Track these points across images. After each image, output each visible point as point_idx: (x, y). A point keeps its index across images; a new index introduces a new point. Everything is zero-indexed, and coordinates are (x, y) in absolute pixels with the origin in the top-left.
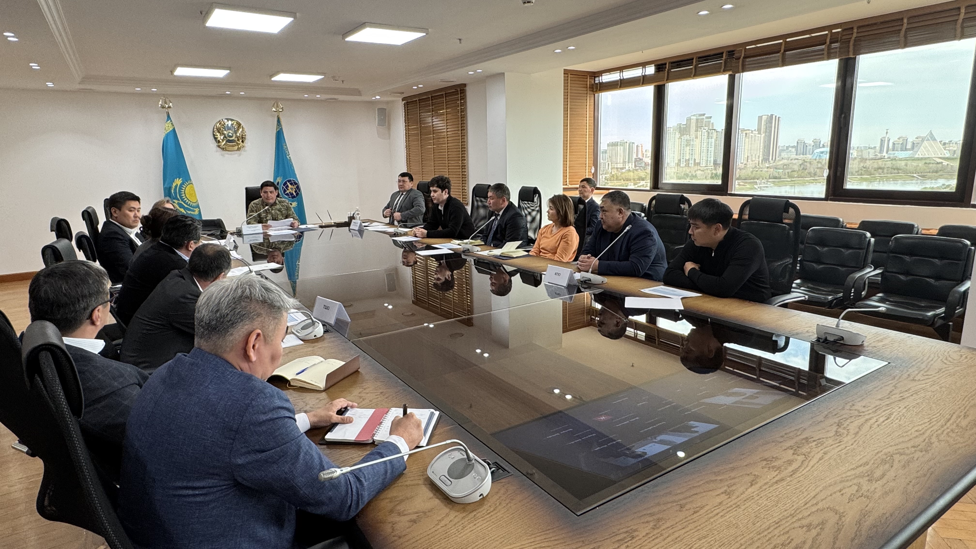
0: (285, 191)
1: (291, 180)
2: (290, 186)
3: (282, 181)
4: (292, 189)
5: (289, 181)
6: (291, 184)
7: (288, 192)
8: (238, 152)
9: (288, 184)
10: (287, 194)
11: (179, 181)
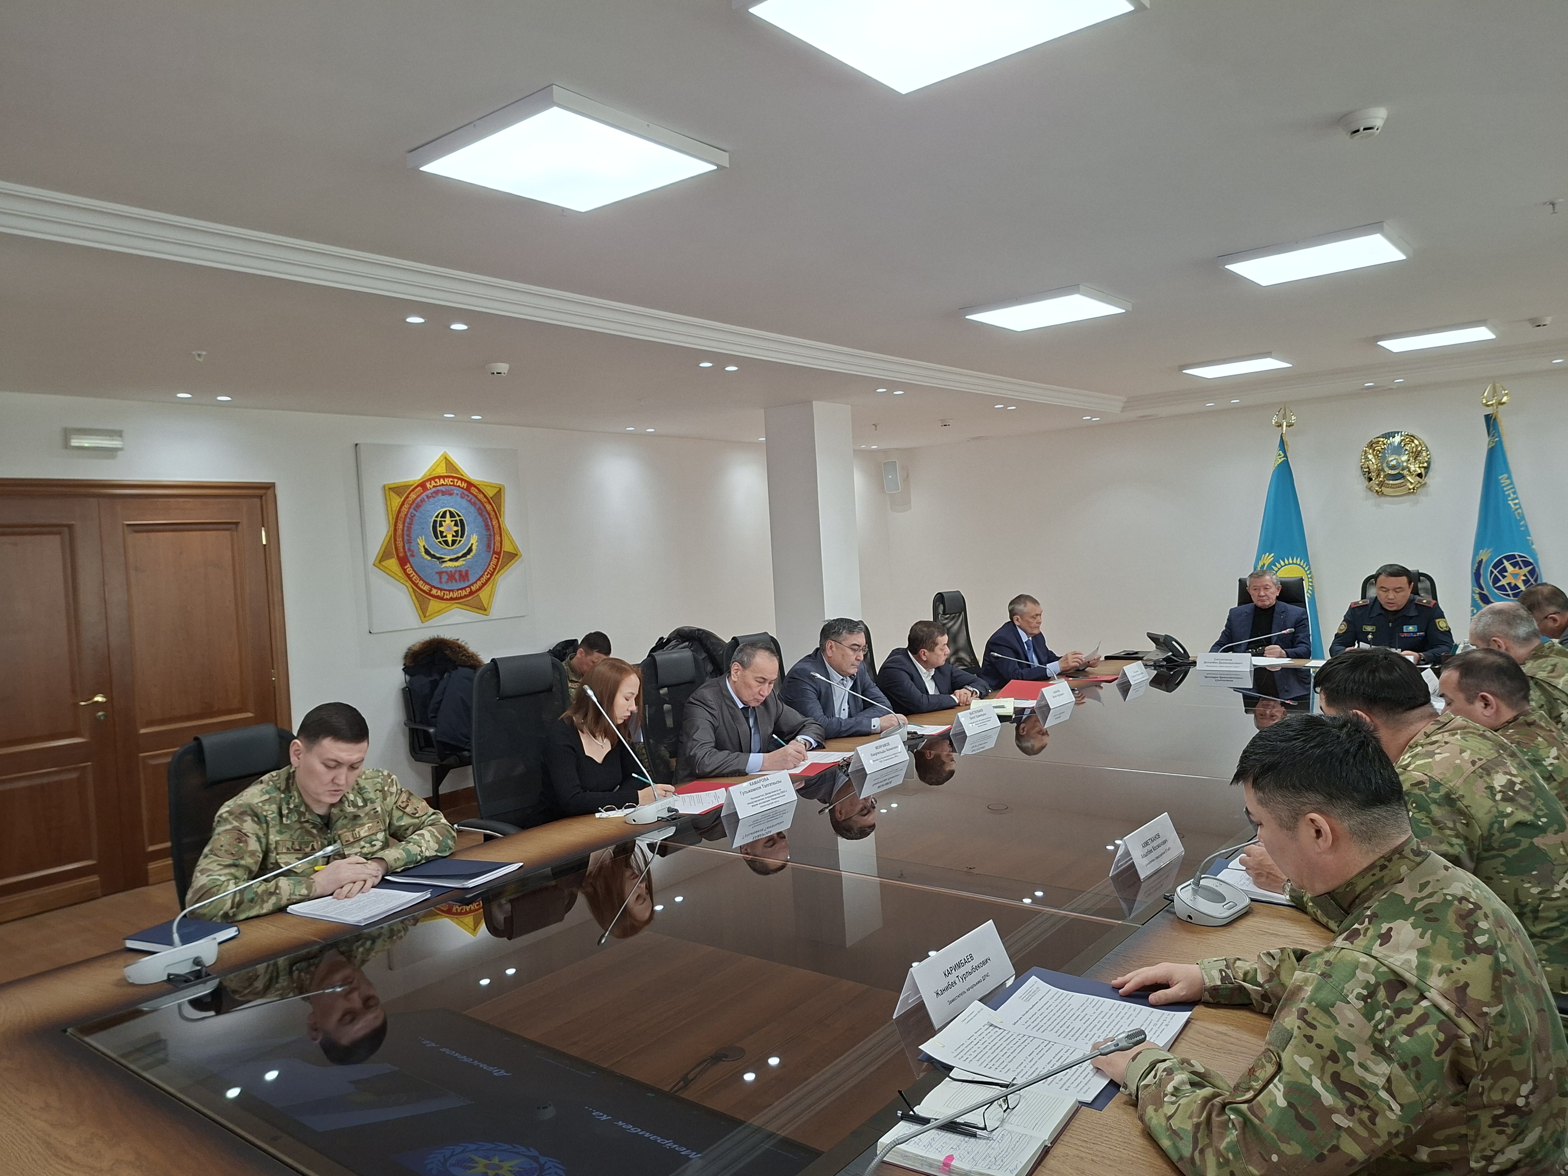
0: (1496, 580)
1: (1514, 557)
2: (1510, 568)
3: (1490, 559)
4: (1515, 576)
5: (1508, 558)
6: (1514, 565)
7: (1503, 582)
8: (1412, 497)
9: (1506, 564)
10: (1502, 588)
11: (1268, 559)
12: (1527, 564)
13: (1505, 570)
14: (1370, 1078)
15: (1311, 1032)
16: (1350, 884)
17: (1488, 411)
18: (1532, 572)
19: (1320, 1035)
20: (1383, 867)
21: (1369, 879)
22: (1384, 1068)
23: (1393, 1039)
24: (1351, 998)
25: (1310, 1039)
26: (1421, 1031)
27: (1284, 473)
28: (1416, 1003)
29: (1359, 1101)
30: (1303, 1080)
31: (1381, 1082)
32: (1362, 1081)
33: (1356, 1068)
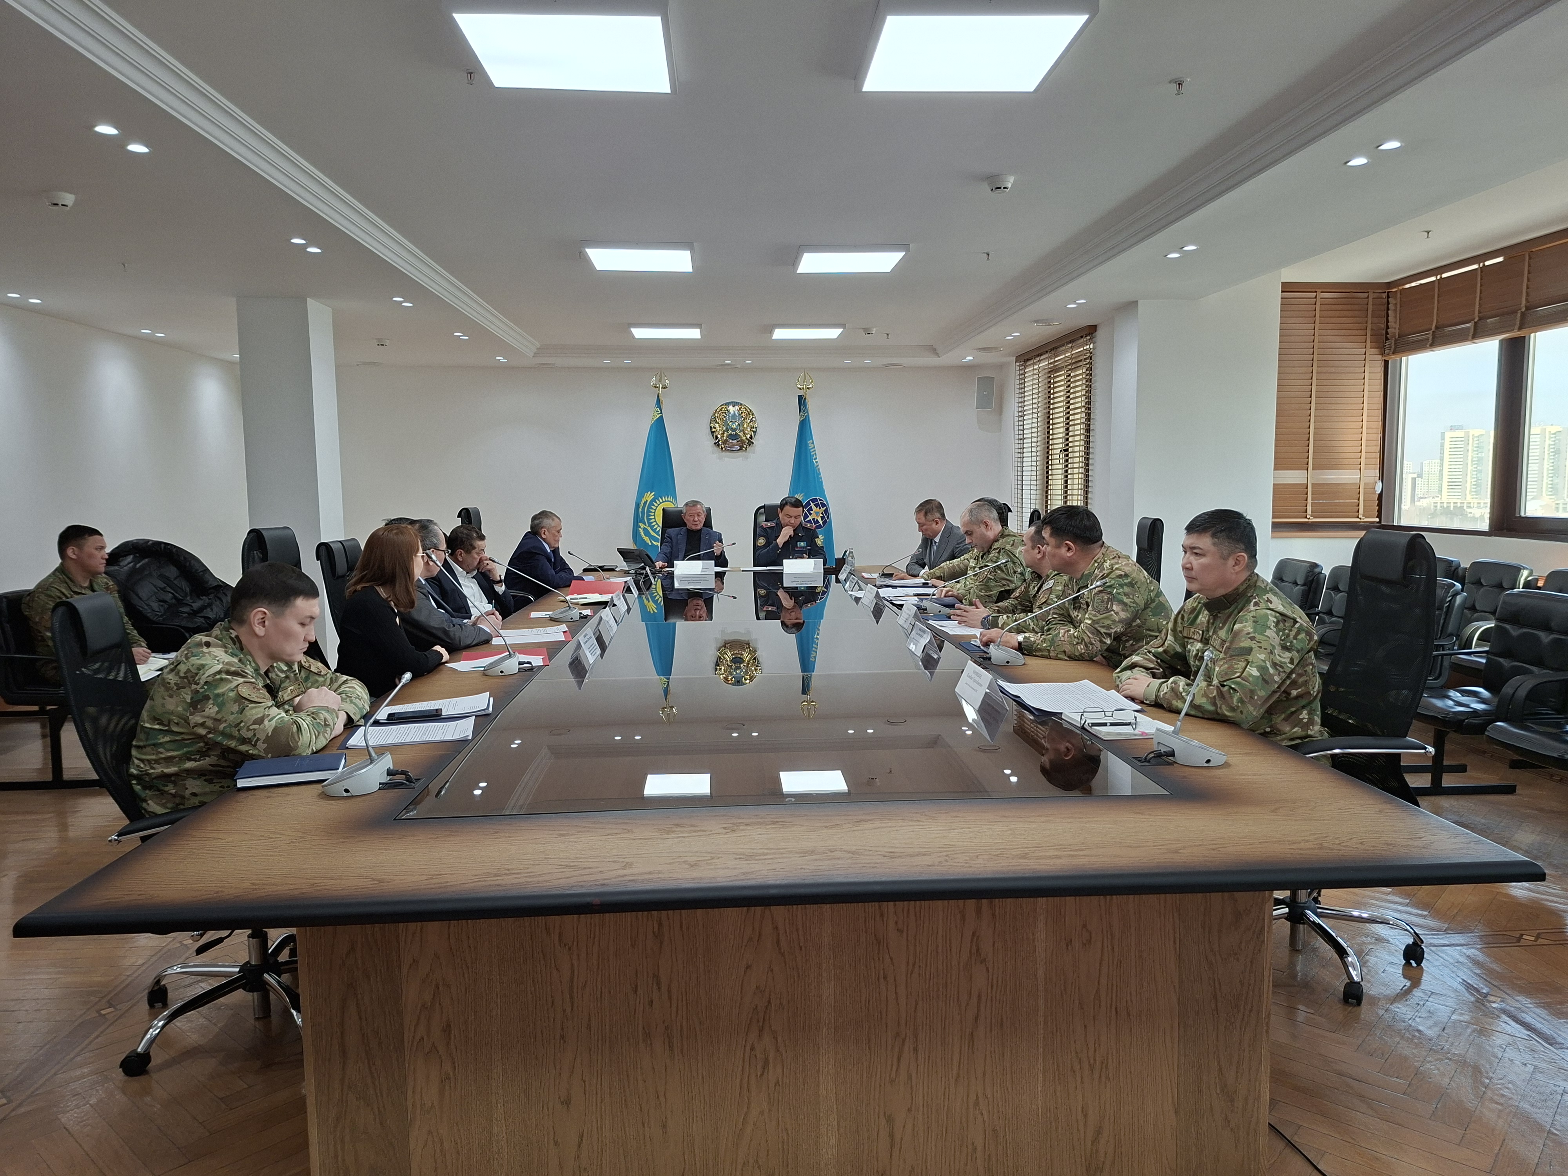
0: (806, 517)
1: (816, 500)
11: (649, 497)
12: (823, 505)
13: (811, 509)
14: (1283, 660)
15: (1259, 645)
16: (1237, 589)
17: (801, 393)
18: (826, 511)
19: (1264, 645)
20: (1250, 580)
21: (1245, 586)
22: (1288, 655)
23: (1291, 642)
24: (1272, 627)
25: (1260, 647)
26: (1299, 637)
27: (659, 426)
28: (1293, 626)
29: (1281, 670)
30: (1263, 664)
31: (1287, 660)
32: (1281, 662)
33: (1277, 656)
